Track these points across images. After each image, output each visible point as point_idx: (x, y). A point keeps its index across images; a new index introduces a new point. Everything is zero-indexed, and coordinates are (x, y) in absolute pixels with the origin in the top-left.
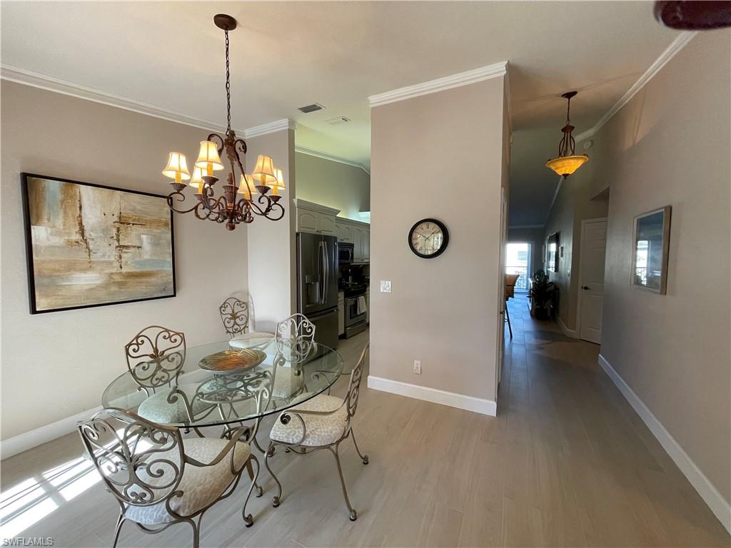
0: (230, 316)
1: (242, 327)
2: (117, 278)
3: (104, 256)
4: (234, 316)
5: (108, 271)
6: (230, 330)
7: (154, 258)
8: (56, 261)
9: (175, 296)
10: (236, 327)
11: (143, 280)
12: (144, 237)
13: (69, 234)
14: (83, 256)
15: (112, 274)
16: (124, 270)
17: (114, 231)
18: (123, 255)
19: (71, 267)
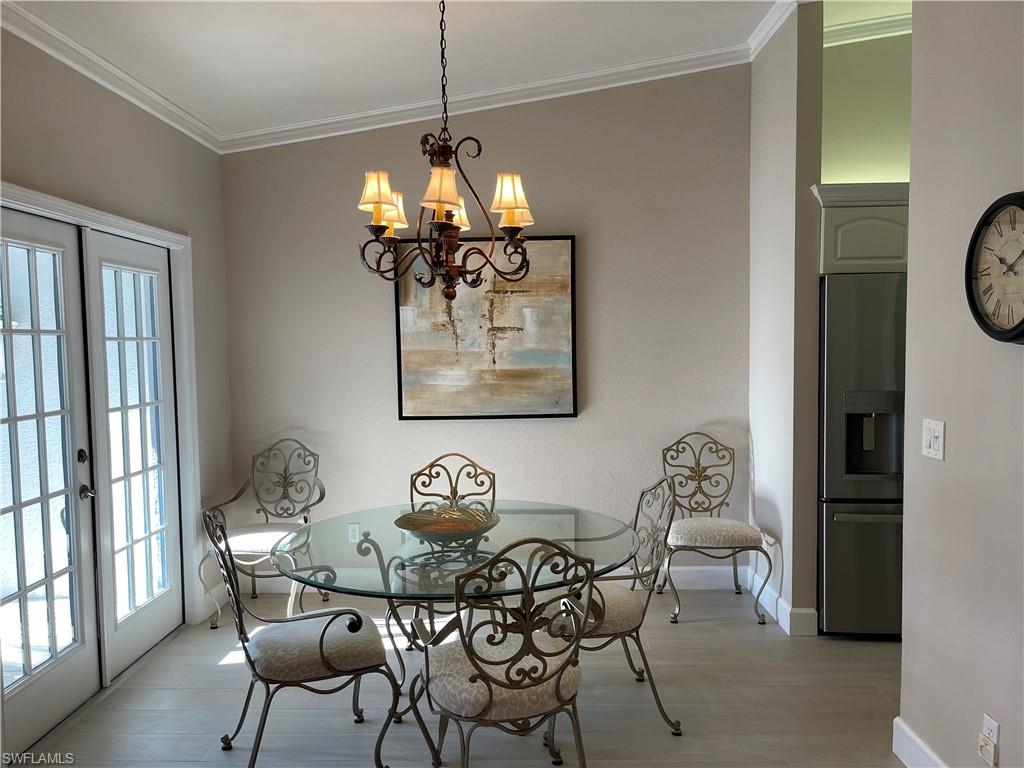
0: (687, 472)
1: (715, 502)
2: (489, 379)
3: (472, 344)
4: (698, 474)
5: (477, 367)
6: (685, 502)
7: (542, 346)
8: (422, 352)
9: (575, 415)
10: (699, 497)
11: (524, 383)
12: (527, 312)
13: (434, 314)
14: (448, 344)
15: (483, 371)
16: (498, 367)
17: (488, 304)
18: (498, 343)
19: (438, 359)
